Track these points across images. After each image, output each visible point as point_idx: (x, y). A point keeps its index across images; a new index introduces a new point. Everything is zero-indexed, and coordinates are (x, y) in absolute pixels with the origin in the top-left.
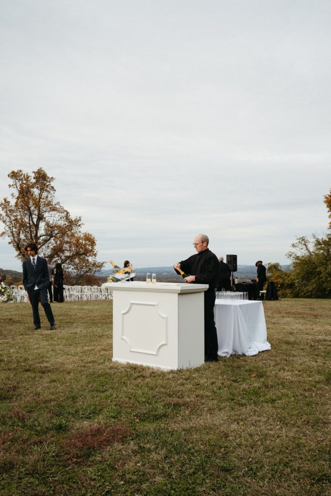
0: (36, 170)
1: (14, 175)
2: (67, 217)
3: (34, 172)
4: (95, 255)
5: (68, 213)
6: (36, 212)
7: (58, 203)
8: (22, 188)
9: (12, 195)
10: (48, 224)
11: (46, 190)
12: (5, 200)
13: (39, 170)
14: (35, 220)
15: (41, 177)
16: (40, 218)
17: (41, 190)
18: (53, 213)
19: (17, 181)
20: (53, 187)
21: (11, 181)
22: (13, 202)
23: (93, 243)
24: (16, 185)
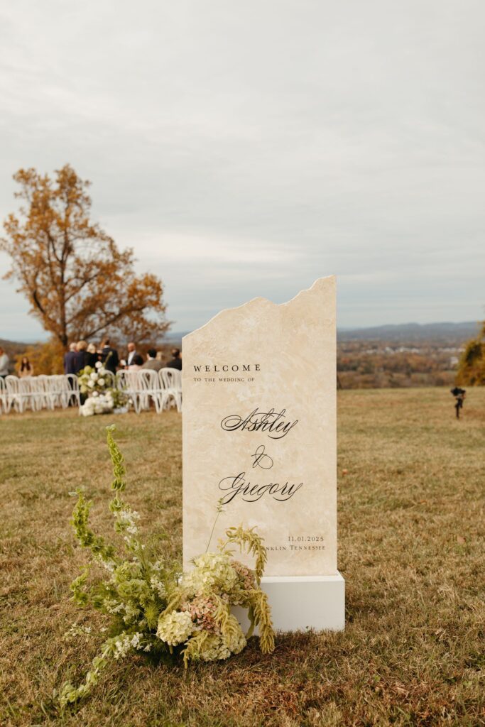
0: (60, 168)
1: (24, 177)
2: (112, 247)
3: (57, 171)
4: (164, 310)
5: (112, 242)
6: (61, 239)
7: (96, 225)
8: (35, 197)
9: (21, 209)
10: (78, 261)
11: (77, 204)
12: (11, 217)
13: (65, 168)
14: (59, 253)
15: (69, 181)
16: (68, 249)
17: (69, 201)
18: (90, 241)
19: (28, 187)
20: (87, 199)
21: (19, 187)
22: (23, 221)
23: (158, 289)
24: (26, 192)
